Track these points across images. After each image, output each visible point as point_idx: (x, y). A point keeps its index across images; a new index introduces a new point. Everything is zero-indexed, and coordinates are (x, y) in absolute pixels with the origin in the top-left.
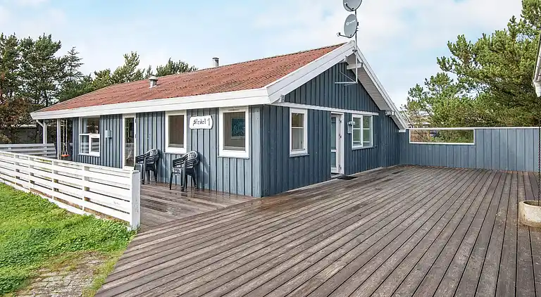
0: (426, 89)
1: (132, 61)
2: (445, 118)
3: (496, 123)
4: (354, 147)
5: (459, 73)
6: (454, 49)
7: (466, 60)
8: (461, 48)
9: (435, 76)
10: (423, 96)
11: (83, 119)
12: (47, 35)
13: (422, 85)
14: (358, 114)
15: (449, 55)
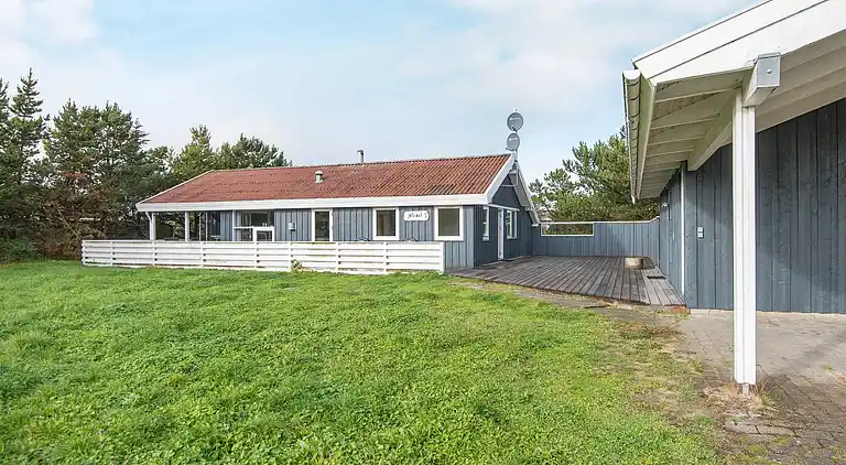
0: (545, 185)
1: (201, 135)
2: (568, 214)
3: (610, 219)
4: (508, 237)
5: (580, 174)
6: (578, 154)
7: (587, 164)
8: (581, 153)
9: (554, 171)
10: (543, 191)
11: (237, 211)
12: (112, 104)
13: (542, 180)
14: (510, 210)
15: (573, 158)
